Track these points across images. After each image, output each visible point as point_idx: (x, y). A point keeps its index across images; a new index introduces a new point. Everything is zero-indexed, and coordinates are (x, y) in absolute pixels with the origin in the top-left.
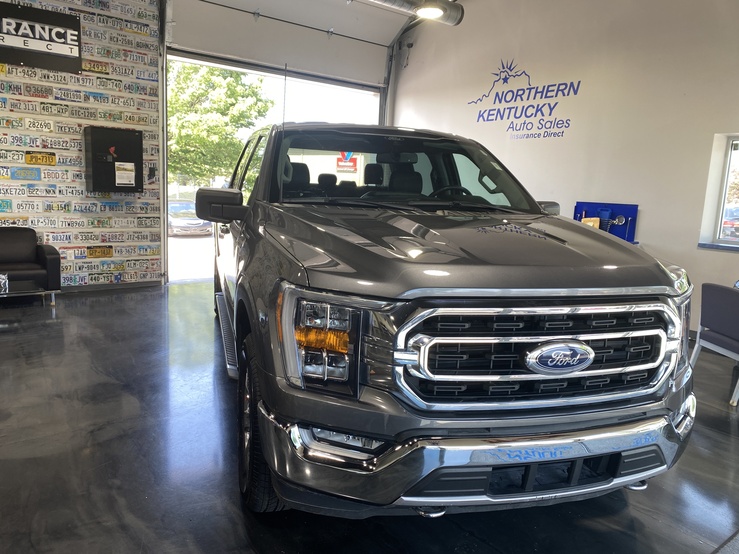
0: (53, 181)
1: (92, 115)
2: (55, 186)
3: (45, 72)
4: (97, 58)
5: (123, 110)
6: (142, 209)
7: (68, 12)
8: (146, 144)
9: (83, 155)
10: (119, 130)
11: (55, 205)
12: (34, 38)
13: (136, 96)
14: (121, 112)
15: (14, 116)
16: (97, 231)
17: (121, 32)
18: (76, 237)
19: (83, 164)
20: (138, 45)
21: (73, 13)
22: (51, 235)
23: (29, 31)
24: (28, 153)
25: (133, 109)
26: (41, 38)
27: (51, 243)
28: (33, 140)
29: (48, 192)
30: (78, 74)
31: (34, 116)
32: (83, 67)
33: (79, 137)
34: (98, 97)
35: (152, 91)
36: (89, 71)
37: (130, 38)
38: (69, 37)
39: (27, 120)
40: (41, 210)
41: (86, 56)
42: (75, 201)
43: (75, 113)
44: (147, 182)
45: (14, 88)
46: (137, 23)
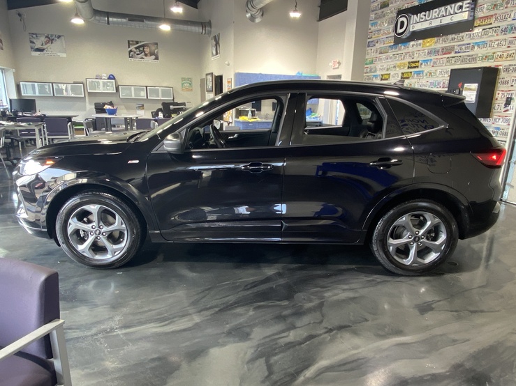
1: (474, 59)
3: (453, 36)
4: (486, 13)
5: (496, 51)
6: (494, 133)
8: (508, 77)
12: (446, 16)
13: (509, 36)
14: (494, 53)
15: (433, 69)
23: (444, 13)
25: (504, 48)
28: (439, 84)
31: (442, 68)
32: (475, 24)
36: (479, 26)
38: (464, 6)
39: (438, 71)
41: (478, 15)
43: (464, 61)
44: (503, 110)
45: (436, 52)
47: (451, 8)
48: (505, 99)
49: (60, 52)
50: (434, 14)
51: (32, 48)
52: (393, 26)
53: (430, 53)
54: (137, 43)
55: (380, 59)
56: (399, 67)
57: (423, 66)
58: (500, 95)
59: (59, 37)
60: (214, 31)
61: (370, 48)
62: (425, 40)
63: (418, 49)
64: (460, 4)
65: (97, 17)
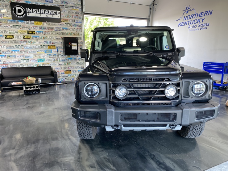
0: (55, 53)
1: (64, 34)
2: (55, 54)
3: (52, 23)
4: (65, 18)
5: (72, 32)
6: (79, 60)
7: (57, 6)
8: (79, 41)
9: (62, 45)
10: (72, 38)
11: (56, 60)
12: (49, 14)
13: (76, 28)
15: (45, 36)
16: (67, 66)
17: (71, 10)
18: (62, 68)
19: (63, 48)
20: (76, 13)
21: (59, 6)
22: (55, 68)
23: (48, 12)
24: (49, 46)
25: (75, 31)
26: (51, 14)
27: (55, 70)
28: (50, 42)
29: (54, 56)
30: (60, 23)
31: (50, 36)
33: (61, 40)
34: (66, 29)
35: (80, 26)
36: (63, 22)
37: (74, 11)
38: (58, 13)
39: (48, 37)
40: (52, 61)
41: (62, 17)
42: (61, 58)
43: (60, 34)
44: (80, 52)
45: (45, 28)
46: (75, 7)
47: (51, 11)
50: (42, 12)
53: (41, 28)
56: (21, 32)
57: (38, 34)
62: (37, 22)
63: (32, 25)
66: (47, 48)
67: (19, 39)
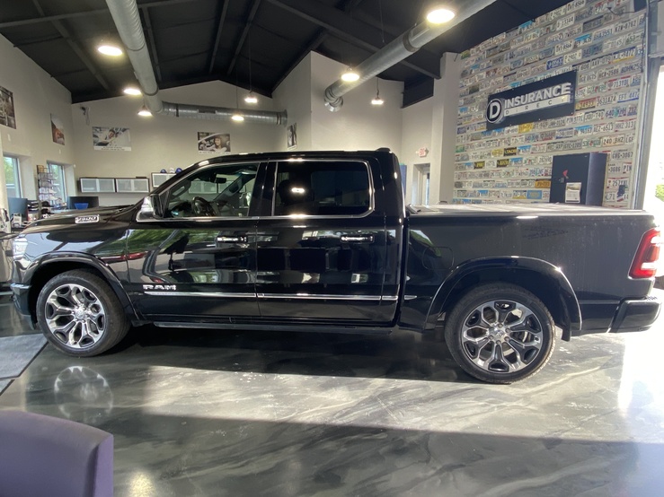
1: (579, 145)
3: (553, 120)
4: (588, 96)
5: (602, 135)
7: (571, 69)
8: (619, 163)
12: (544, 100)
13: (616, 120)
14: (600, 138)
15: (533, 157)
17: (609, 66)
20: (623, 71)
21: (575, 68)
23: (541, 97)
24: (537, 180)
25: (612, 132)
28: (541, 171)
30: (571, 115)
31: (543, 154)
32: (577, 108)
34: (585, 129)
36: (581, 109)
37: (617, 67)
38: (563, 89)
39: (539, 158)
41: (579, 99)
43: (567, 147)
44: (616, 199)
45: (535, 138)
46: (624, 50)
47: (549, 91)
48: (617, 187)
49: (125, 146)
50: (530, 98)
51: (94, 142)
52: (485, 111)
53: (527, 139)
54: (208, 134)
55: (472, 146)
56: (495, 154)
57: (521, 153)
58: (612, 183)
59: (124, 130)
60: (290, 121)
61: (460, 135)
62: (522, 126)
63: (514, 134)
64: (558, 87)
65: (166, 110)
66: (532, 187)
67: (490, 169)
